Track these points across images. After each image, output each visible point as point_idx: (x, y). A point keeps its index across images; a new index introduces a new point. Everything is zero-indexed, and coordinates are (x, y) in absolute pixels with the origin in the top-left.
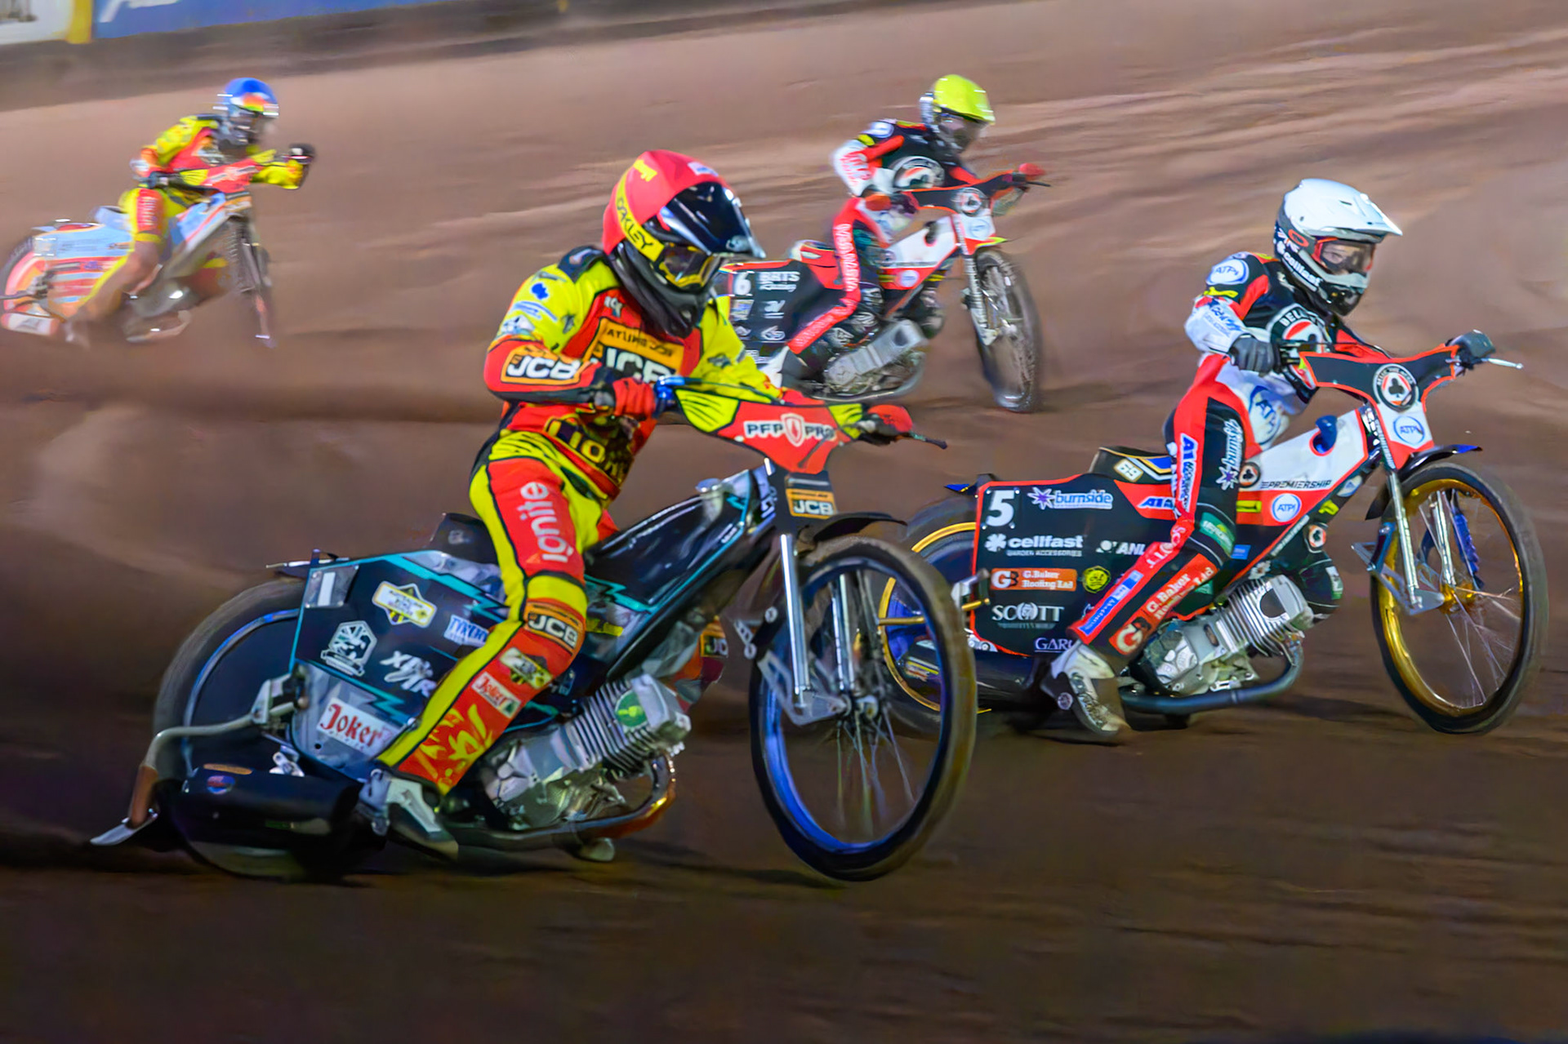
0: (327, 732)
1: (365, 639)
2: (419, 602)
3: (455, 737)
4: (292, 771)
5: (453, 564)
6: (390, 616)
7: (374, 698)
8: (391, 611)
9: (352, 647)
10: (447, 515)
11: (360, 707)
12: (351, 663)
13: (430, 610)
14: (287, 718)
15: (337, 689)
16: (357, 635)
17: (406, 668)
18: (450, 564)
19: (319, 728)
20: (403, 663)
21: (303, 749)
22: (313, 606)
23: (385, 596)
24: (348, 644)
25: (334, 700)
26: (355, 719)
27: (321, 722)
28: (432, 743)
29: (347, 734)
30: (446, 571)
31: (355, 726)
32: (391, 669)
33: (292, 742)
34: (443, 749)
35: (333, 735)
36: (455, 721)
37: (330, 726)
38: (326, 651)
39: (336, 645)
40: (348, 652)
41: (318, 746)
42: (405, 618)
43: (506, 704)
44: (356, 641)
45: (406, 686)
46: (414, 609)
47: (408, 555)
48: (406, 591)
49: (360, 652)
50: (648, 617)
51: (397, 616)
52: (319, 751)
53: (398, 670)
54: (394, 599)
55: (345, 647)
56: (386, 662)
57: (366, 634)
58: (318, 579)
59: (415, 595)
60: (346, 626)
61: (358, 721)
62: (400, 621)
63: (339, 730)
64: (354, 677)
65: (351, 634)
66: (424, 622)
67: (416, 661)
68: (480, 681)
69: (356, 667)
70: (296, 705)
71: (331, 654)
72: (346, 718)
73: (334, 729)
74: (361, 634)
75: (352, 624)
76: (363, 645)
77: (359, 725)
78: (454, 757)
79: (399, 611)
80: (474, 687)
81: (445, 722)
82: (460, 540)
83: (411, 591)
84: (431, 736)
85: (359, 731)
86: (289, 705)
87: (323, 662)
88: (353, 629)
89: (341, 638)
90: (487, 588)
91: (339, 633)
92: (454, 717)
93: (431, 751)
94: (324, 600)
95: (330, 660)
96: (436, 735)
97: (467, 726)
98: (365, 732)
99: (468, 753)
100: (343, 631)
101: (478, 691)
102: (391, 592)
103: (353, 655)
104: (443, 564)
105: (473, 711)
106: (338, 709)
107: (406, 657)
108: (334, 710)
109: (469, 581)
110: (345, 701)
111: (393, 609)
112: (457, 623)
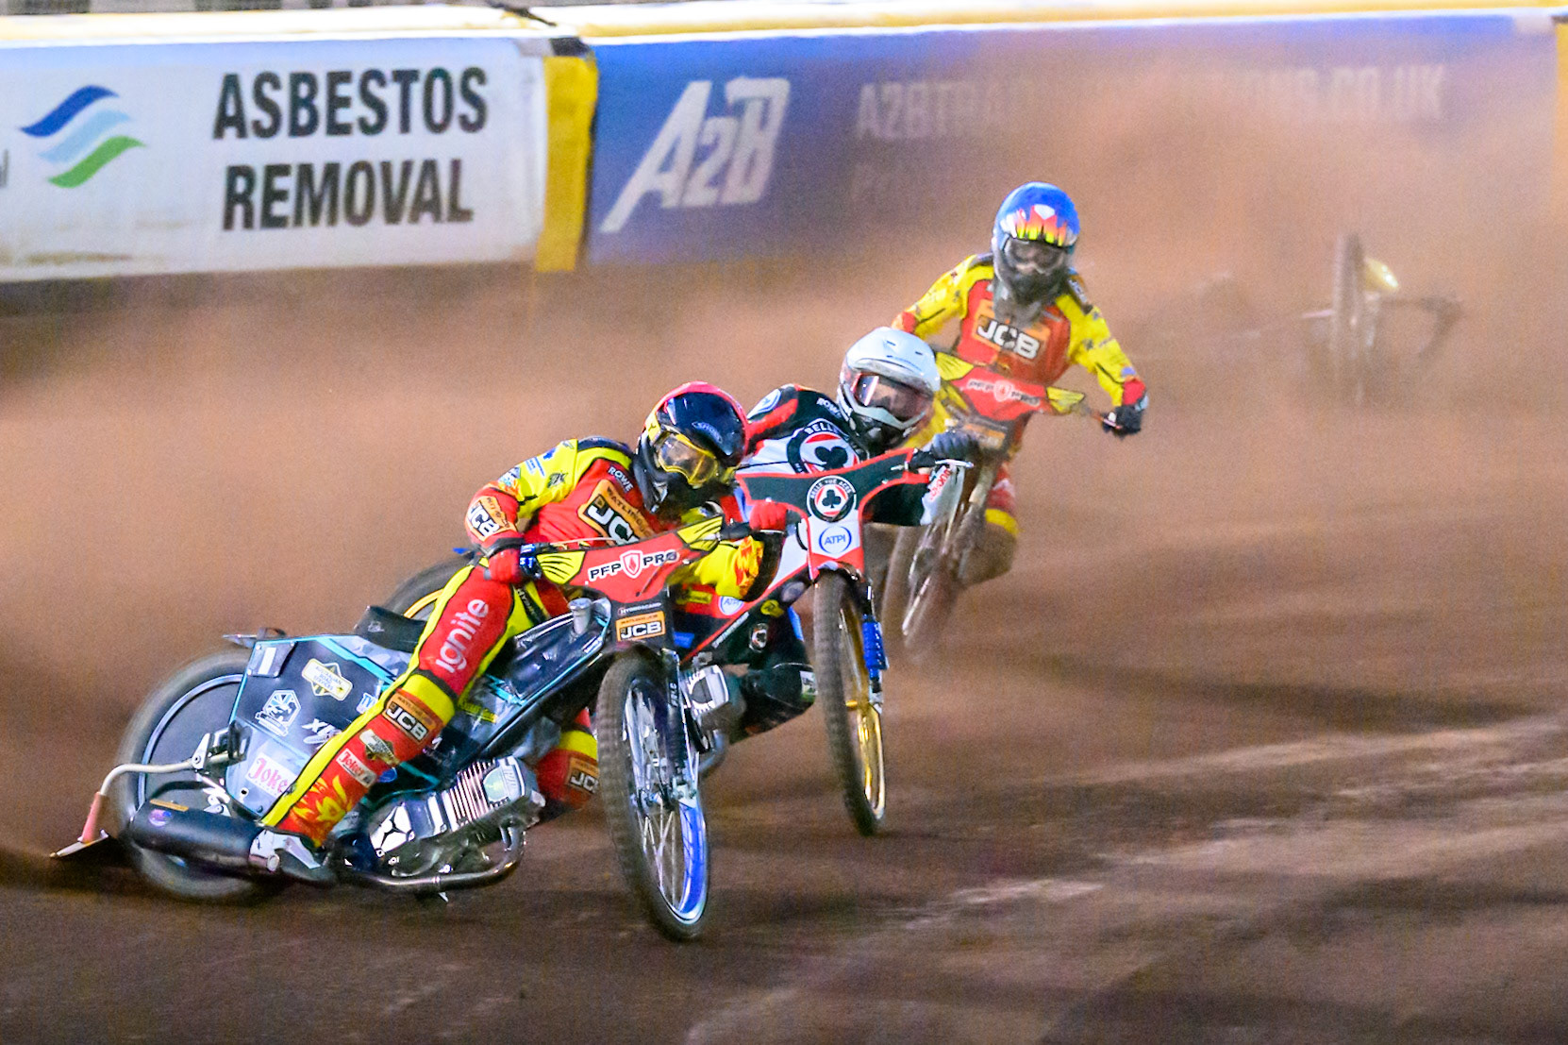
0: (252, 781)
1: (291, 705)
2: (339, 679)
3: (321, 803)
4: (222, 812)
5: (372, 649)
6: (315, 689)
7: (291, 755)
8: (315, 684)
9: (281, 712)
10: (371, 607)
12: (278, 725)
13: (347, 686)
14: (222, 766)
15: (265, 745)
16: (286, 702)
17: (322, 733)
18: (367, 650)
19: (247, 777)
20: (322, 728)
21: (232, 793)
22: (254, 673)
23: (313, 671)
24: (278, 708)
25: (261, 755)
26: (276, 771)
27: (248, 771)
28: (304, 806)
29: (269, 785)
30: (364, 655)
31: (276, 777)
32: (310, 732)
33: (225, 787)
34: (310, 811)
35: (257, 785)
36: (321, 788)
37: (257, 774)
38: (260, 713)
39: (268, 708)
40: (278, 715)
41: (244, 792)
42: (326, 691)
43: (363, 776)
44: (285, 707)
46: (334, 684)
47: (335, 638)
48: (329, 668)
49: (285, 714)
50: (519, 709)
51: (319, 688)
52: (243, 796)
53: (315, 734)
54: (318, 674)
55: (276, 711)
56: (307, 727)
57: (294, 701)
58: (261, 652)
59: (336, 672)
60: (278, 694)
61: (279, 774)
62: (322, 693)
63: (263, 780)
64: (281, 737)
65: (280, 700)
66: (341, 696)
67: (331, 728)
68: (342, 756)
69: (281, 728)
70: (230, 755)
71: (263, 716)
72: (269, 771)
73: (259, 779)
74: (290, 701)
75: (284, 692)
76: (290, 710)
77: (279, 777)
78: (319, 819)
79: (322, 685)
80: (337, 760)
81: (313, 789)
82: (378, 629)
83: (333, 669)
84: (302, 800)
85: (278, 782)
86: (225, 756)
87: (257, 722)
88: (283, 697)
89: (273, 702)
90: (395, 672)
91: (272, 698)
92: (321, 785)
93: (303, 812)
94: (264, 671)
95: (262, 721)
96: (306, 799)
97: (330, 792)
98: (283, 784)
99: (333, 815)
100: (276, 697)
101: (341, 764)
102: (317, 668)
103: (281, 718)
104: (361, 649)
105: (336, 782)
106: (264, 762)
107: (323, 724)
108: (260, 763)
109: (380, 664)
110: (270, 756)
111: (317, 682)
112: (368, 699)
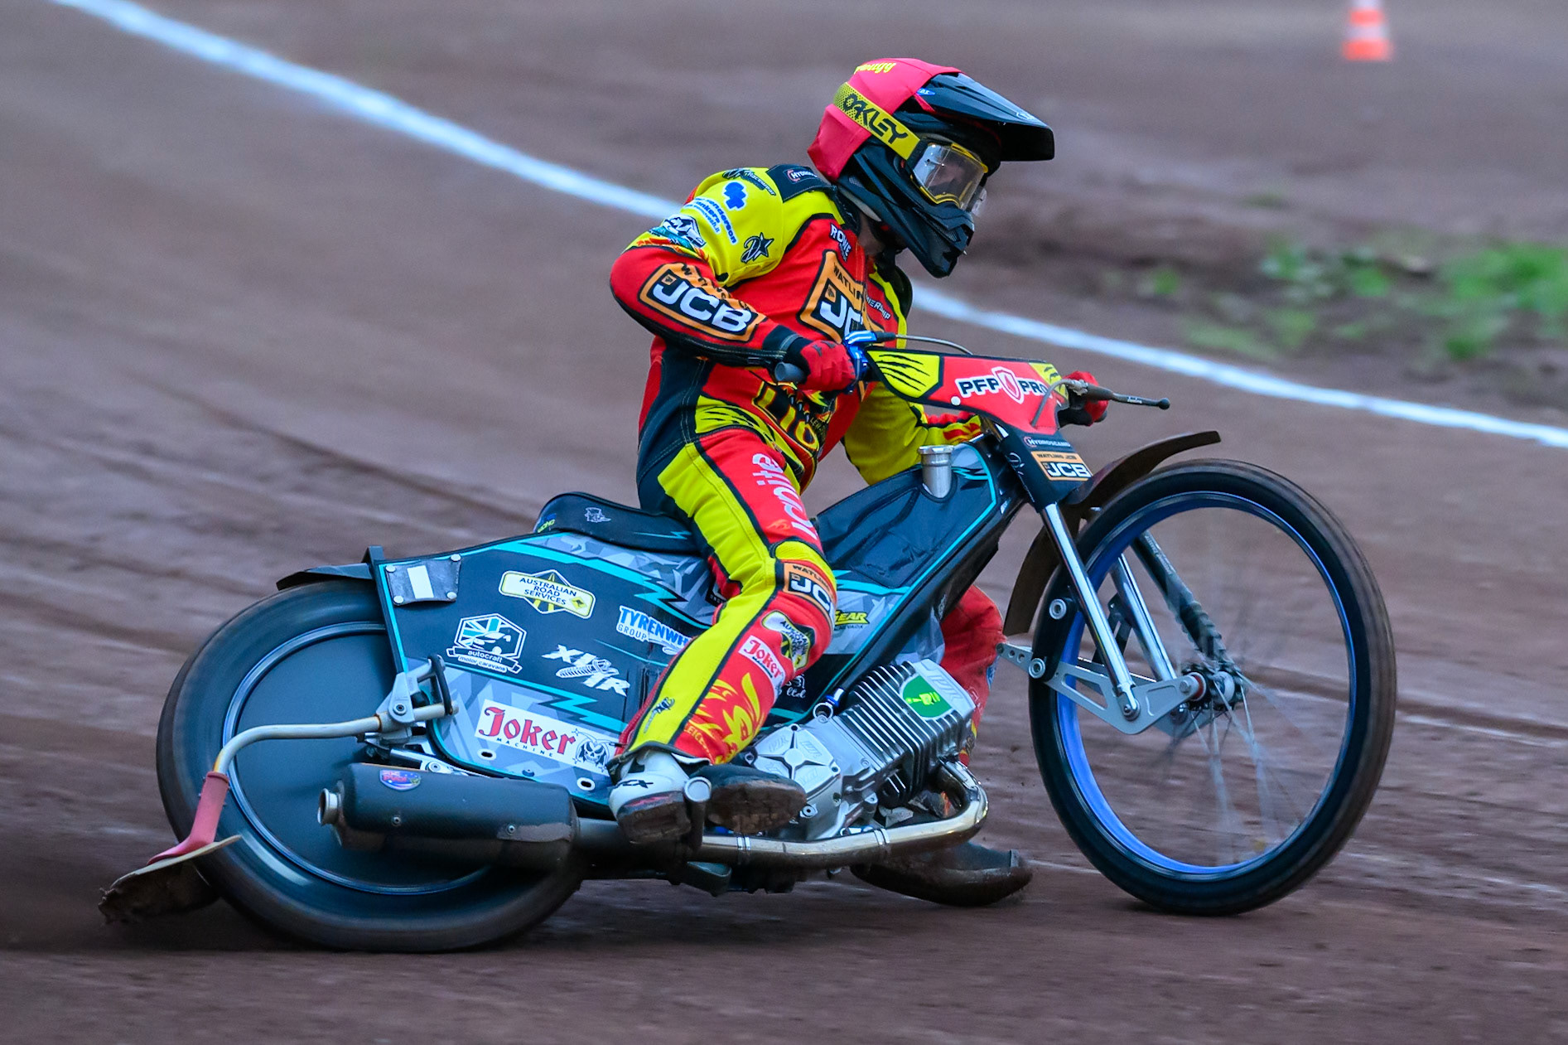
1: (507, 632)
2: (569, 590)
3: (730, 712)
5: (599, 549)
6: (536, 605)
7: (548, 698)
8: (533, 600)
9: (492, 642)
11: (530, 710)
12: (499, 660)
13: (587, 598)
15: (488, 691)
16: (494, 628)
17: (582, 664)
18: (593, 548)
19: (480, 736)
20: (574, 658)
21: (463, 760)
22: (410, 597)
23: (516, 585)
24: (483, 638)
25: (487, 701)
26: (529, 723)
27: (478, 728)
28: (703, 719)
29: (524, 741)
30: (591, 555)
31: (532, 730)
32: (560, 663)
34: (718, 728)
35: (504, 743)
36: (725, 693)
37: (495, 733)
38: (454, 649)
40: (488, 647)
41: (487, 755)
42: (556, 607)
43: (778, 679)
44: (496, 635)
45: (590, 683)
46: (563, 596)
48: (545, 577)
49: (506, 645)
50: (898, 602)
51: (544, 605)
52: (491, 759)
53: (571, 665)
54: (531, 587)
55: (482, 642)
56: (551, 656)
57: (507, 625)
58: (404, 573)
59: (558, 580)
60: (472, 620)
61: (534, 725)
62: (551, 610)
63: (509, 736)
64: (510, 675)
65: (484, 627)
66: (583, 612)
67: (590, 657)
68: (748, 646)
69: (505, 662)
70: (447, 704)
71: (462, 651)
72: (514, 722)
73: (502, 735)
74: (500, 626)
75: (481, 617)
76: (508, 638)
77: (538, 729)
79: (546, 599)
80: (742, 652)
81: (711, 696)
82: (602, 518)
83: (551, 577)
85: (540, 736)
86: (437, 707)
87: (455, 661)
88: (484, 622)
89: (469, 633)
90: (655, 574)
91: (464, 627)
92: (722, 689)
93: (705, 728)
94: (423, 593)
95: (461, 658)
96: (704, 711)
97: (740, 700)
98: (548, 737)
99: (742, 737)
100: (467, 626)
101: (750, 656)
102: (523, 580)
103: (497, 650)
104: (584, 548)
106: (500, 714)
107: (575, 652)
108: (493, 714)
109: (627, 566)
110: (510, 705)
111: (533, 596)
112: (629, 615)
